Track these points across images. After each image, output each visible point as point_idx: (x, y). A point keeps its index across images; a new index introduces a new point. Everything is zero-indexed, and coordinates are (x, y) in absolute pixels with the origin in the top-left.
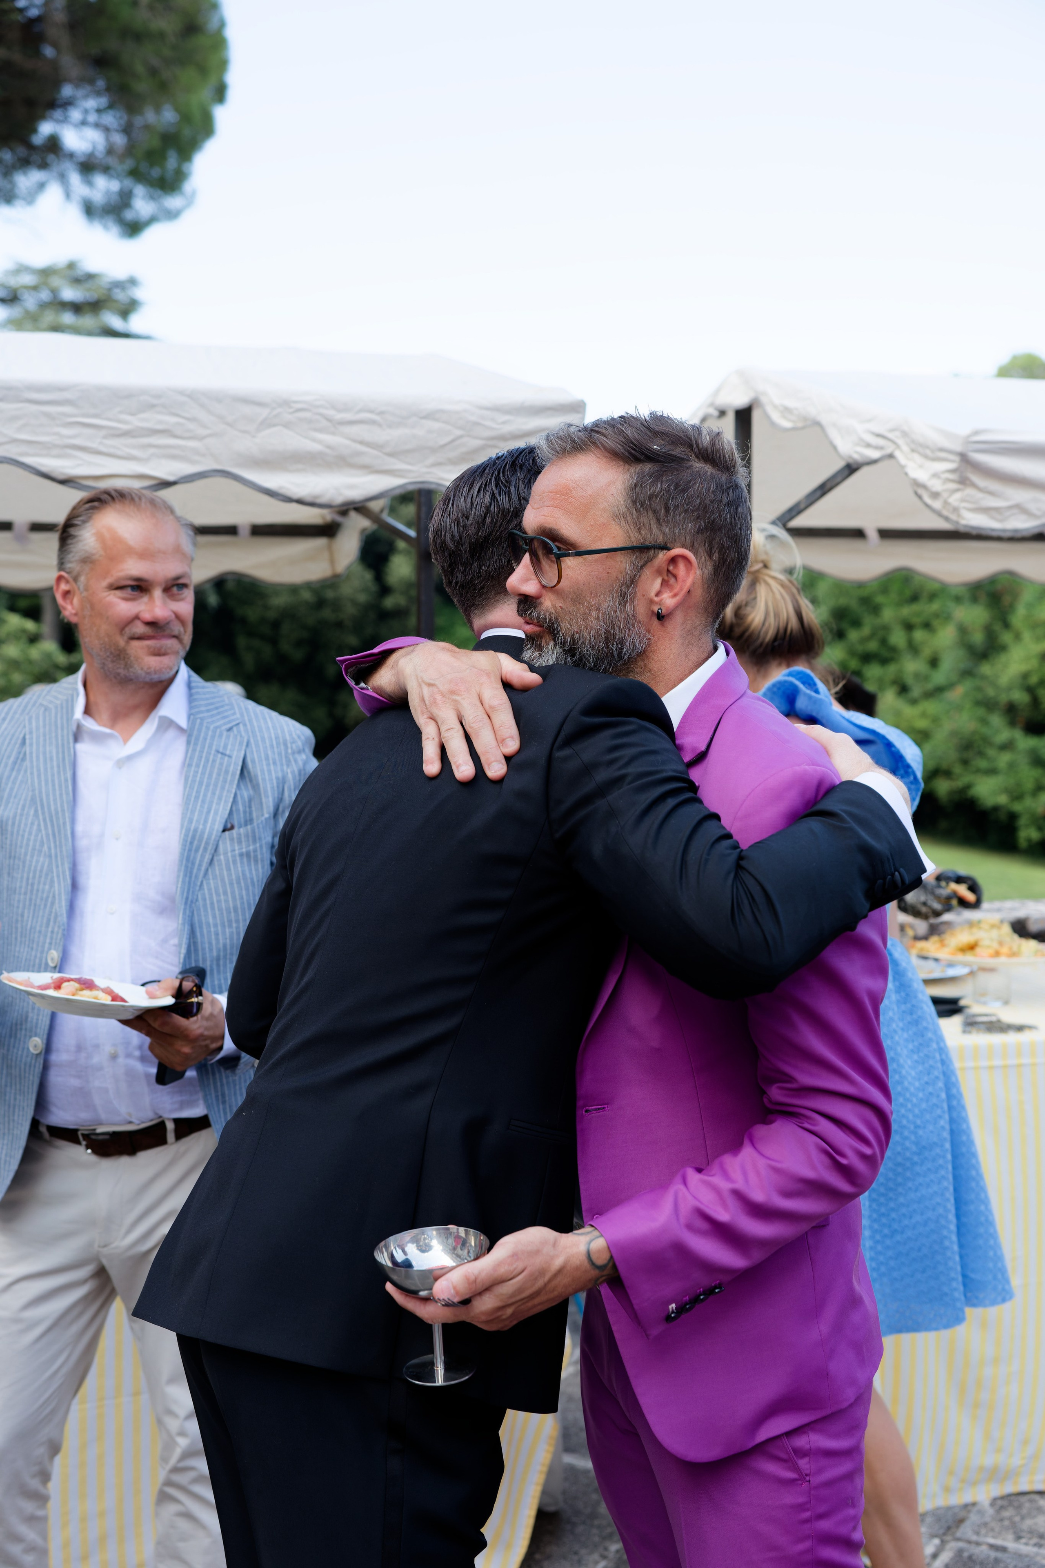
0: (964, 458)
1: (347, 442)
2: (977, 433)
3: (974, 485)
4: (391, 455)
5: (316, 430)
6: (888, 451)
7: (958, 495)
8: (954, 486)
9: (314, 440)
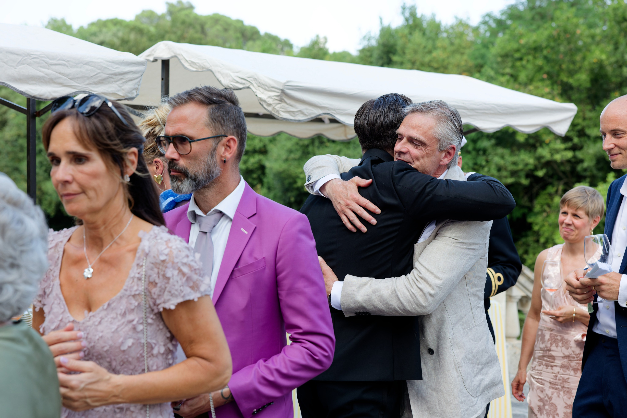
0: (283, 91)
1: (54, 73)
2: (288, 82)
3: (285, 102)
4: (71, 79)
5: (41, 67)
6: (247, 86)
7: (279, 106)
8: (278, 102)
9: (40, 71)
